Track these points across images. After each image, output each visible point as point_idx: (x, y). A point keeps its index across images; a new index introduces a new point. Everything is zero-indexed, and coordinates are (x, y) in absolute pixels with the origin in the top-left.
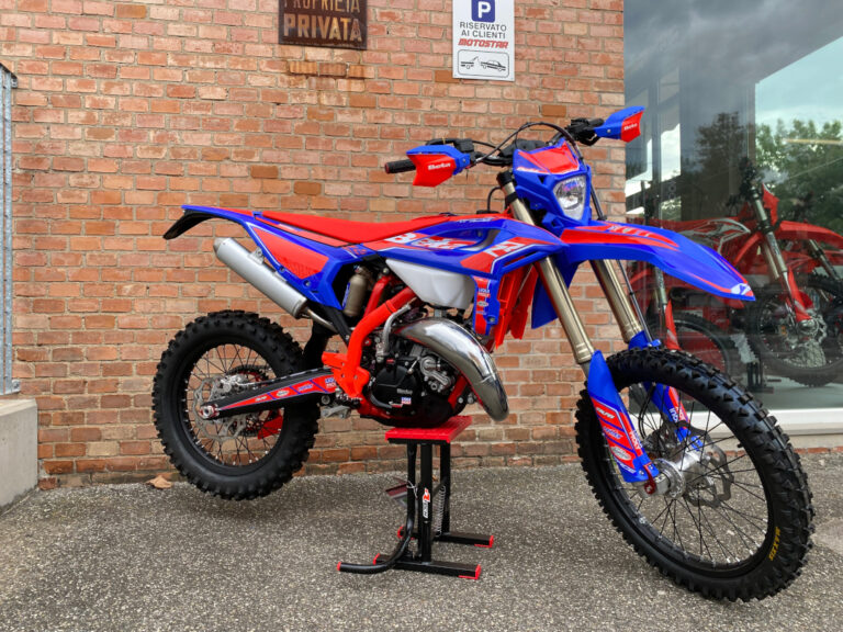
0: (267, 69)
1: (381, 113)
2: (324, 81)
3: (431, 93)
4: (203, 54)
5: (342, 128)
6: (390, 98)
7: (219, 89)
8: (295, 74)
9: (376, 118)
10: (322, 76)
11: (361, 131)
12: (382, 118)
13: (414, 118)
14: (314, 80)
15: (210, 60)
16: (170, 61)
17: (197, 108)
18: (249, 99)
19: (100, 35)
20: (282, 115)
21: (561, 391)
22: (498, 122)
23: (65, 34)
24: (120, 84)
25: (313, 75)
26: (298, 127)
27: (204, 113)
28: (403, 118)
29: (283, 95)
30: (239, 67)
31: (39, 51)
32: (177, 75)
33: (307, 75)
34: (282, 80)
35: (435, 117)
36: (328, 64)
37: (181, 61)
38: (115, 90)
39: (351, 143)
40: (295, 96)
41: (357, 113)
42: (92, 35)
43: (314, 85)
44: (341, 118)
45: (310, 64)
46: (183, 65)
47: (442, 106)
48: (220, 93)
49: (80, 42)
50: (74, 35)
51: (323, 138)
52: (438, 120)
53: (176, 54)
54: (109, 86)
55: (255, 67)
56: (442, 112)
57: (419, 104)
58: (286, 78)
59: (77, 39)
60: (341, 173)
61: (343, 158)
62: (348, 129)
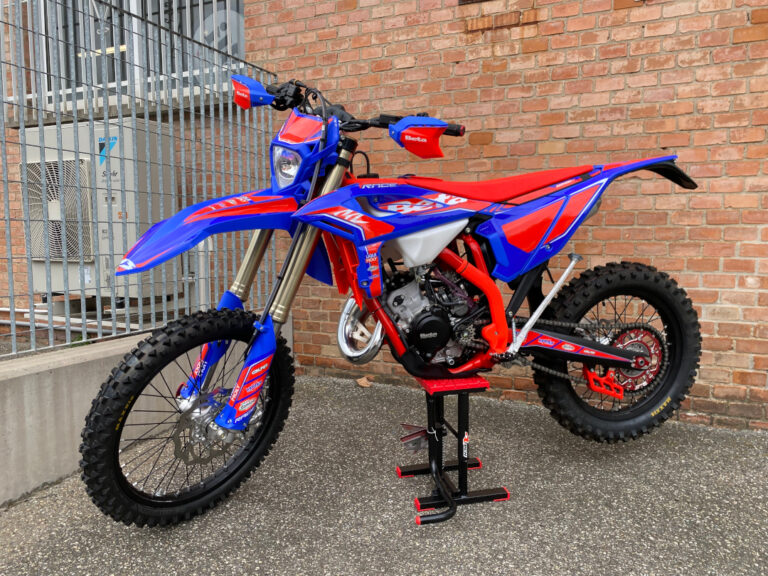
0: (449, 32)
1: (553, 54)
2: (499, 33)
3: (609, 23)
4: (397, 29)
5: (514, 76)
6: (563, 38)
7: (409, 58)
8: (472, 32)
9: (548, 60)
10: (497, 28)
11: (532, 76)
12: (555, 59)
13: (587, 53)
14: (489, 33)
15: (403, 33)
16: (374, 41)
17: (393, 78)
18: (433, 62)
19: (326, 30)
20: (461, 73)
21: (756, 349)
22: (689, 42)
23: (305, 35)
24: (339, 67)
25: (489, 29)
26: (474, 81)
27: (398, 81)
28: (577, 56)
29: (462, 54)
30: (426, 34)
31: (290, 52)
32: (379, 53)
33: (483, 31)
34: (461, 40)
35: (612, 48)
36: (502, 15)
37: (381, 39)
38: (337, 74)
39: (523, 89)
40: (471, 52)
41: (529, 58)
42: (322, 31)
43: (489, 39)
44: (513, 66)
45: (486, 19)
46: (383, 42)
47: (621, 35)
48: (410, 61)
49: (314, 39)
50: (310, 34)
51: (496, 88)
52: (615, 51)
53: (377, 33)
54: (332, 70)
55: (438, 32)
56: (621, 42)
57: (594, 38)
58: (464, 36)
59: (312, 37)
60: (512, 120)
61: (514, 105)
62: (520, 76)
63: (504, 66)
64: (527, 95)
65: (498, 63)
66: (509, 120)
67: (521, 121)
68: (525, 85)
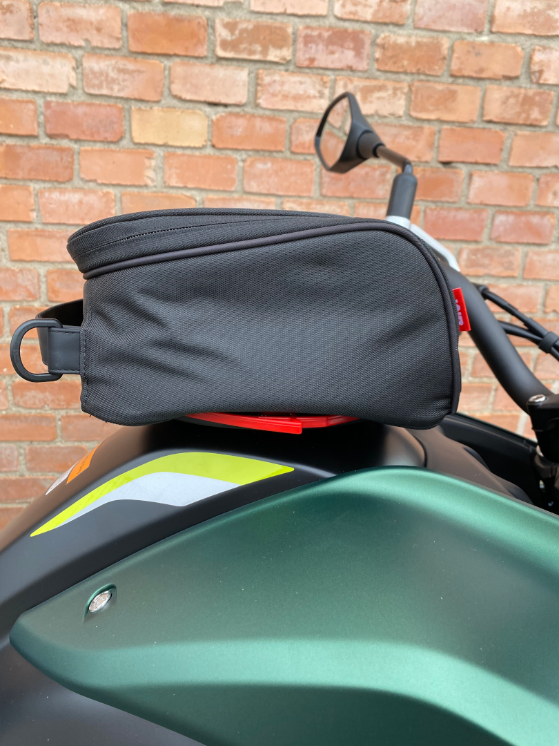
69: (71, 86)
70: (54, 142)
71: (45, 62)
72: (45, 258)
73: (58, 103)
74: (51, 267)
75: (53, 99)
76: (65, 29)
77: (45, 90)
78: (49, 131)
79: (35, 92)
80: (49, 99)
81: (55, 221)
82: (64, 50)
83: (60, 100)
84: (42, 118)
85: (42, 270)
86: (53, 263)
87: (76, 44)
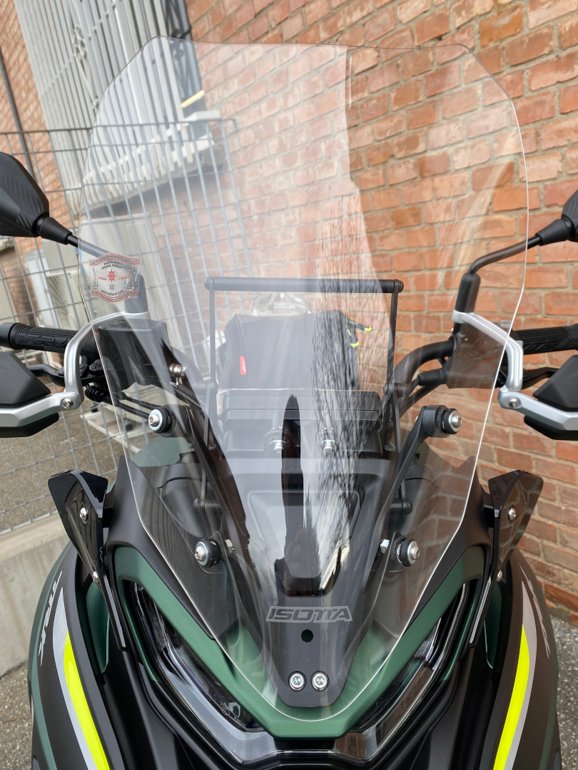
5: (539, 39)
7: (369, 51)
15: (353, 10)
20: (445, 58)
24: (292, 90)
27: (361, 95)
29: (443, 19)
37: (330, 29)
38: (291, 101)
39: (559, 64)
40: (459, 11)
44: (534, 19)
50: (255, 47)
60: (543, 135)
61: (542, 103)
62: (549, 36)
63: (518, 23)
64: (568, 75)
65: (505, 20)
66: (537, 134)
67: (560, 133)
68: (564, 54)
69: (559, 172)
70: (550, 210)
71: (544, 162)
72: (544, 286)
73: (551, 185)
74: (547, 292)
75: (548, 183)
76: (556, 138)
77: (544, 179)
78: (546, 204)
79: (538, 182)
80: (546, 183)
81: (550, 261)
82: (555, 151)
83: (552, 182)
84: (542, 197)
85: (543, 293)
86: (549, 288)
87: (562, 145)
